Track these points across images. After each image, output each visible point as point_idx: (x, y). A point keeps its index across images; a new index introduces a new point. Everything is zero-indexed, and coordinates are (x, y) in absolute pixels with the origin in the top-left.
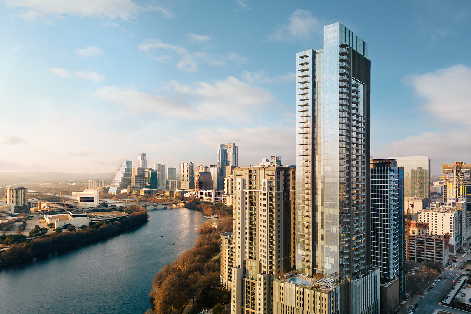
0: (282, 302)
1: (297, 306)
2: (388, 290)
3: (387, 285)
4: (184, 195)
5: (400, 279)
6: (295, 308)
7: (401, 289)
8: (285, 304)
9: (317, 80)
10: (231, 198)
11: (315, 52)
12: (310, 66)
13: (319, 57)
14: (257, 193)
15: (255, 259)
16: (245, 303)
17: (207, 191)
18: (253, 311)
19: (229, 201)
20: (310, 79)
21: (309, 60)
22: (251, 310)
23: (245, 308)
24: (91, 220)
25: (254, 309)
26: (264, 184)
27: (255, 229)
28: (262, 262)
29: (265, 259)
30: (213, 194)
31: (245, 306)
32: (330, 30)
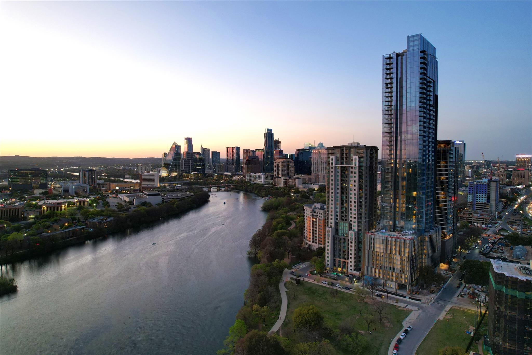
0: (372, 249)
1: (385, 251)
2: (446, 243)
3: (446, 239)
4: (233, 178)
5: (453, 236)
6: (384, 254)
7: (453, 245)
8: (376, 250)
9: (399, 76)
10: (282, 181)
11: (398, 55)
12: (394, 66)
13: (402, 59)
14: (348, 168)
15: (346, 220)
16: (337, 255)
17: (257, 174)
18: (344, 260)
19: (280, 184)
20: (394, 76)
21: (394, 60)
22: (342, 260)
23: (337, 259)
24: (164, 198)
25: (345, 259)
26: (356, 160)
27: (346, 197)
28: (352, 223)
29: (355, 220)
30: (263, 177)
31: (337, 257)
32: (412, 39)
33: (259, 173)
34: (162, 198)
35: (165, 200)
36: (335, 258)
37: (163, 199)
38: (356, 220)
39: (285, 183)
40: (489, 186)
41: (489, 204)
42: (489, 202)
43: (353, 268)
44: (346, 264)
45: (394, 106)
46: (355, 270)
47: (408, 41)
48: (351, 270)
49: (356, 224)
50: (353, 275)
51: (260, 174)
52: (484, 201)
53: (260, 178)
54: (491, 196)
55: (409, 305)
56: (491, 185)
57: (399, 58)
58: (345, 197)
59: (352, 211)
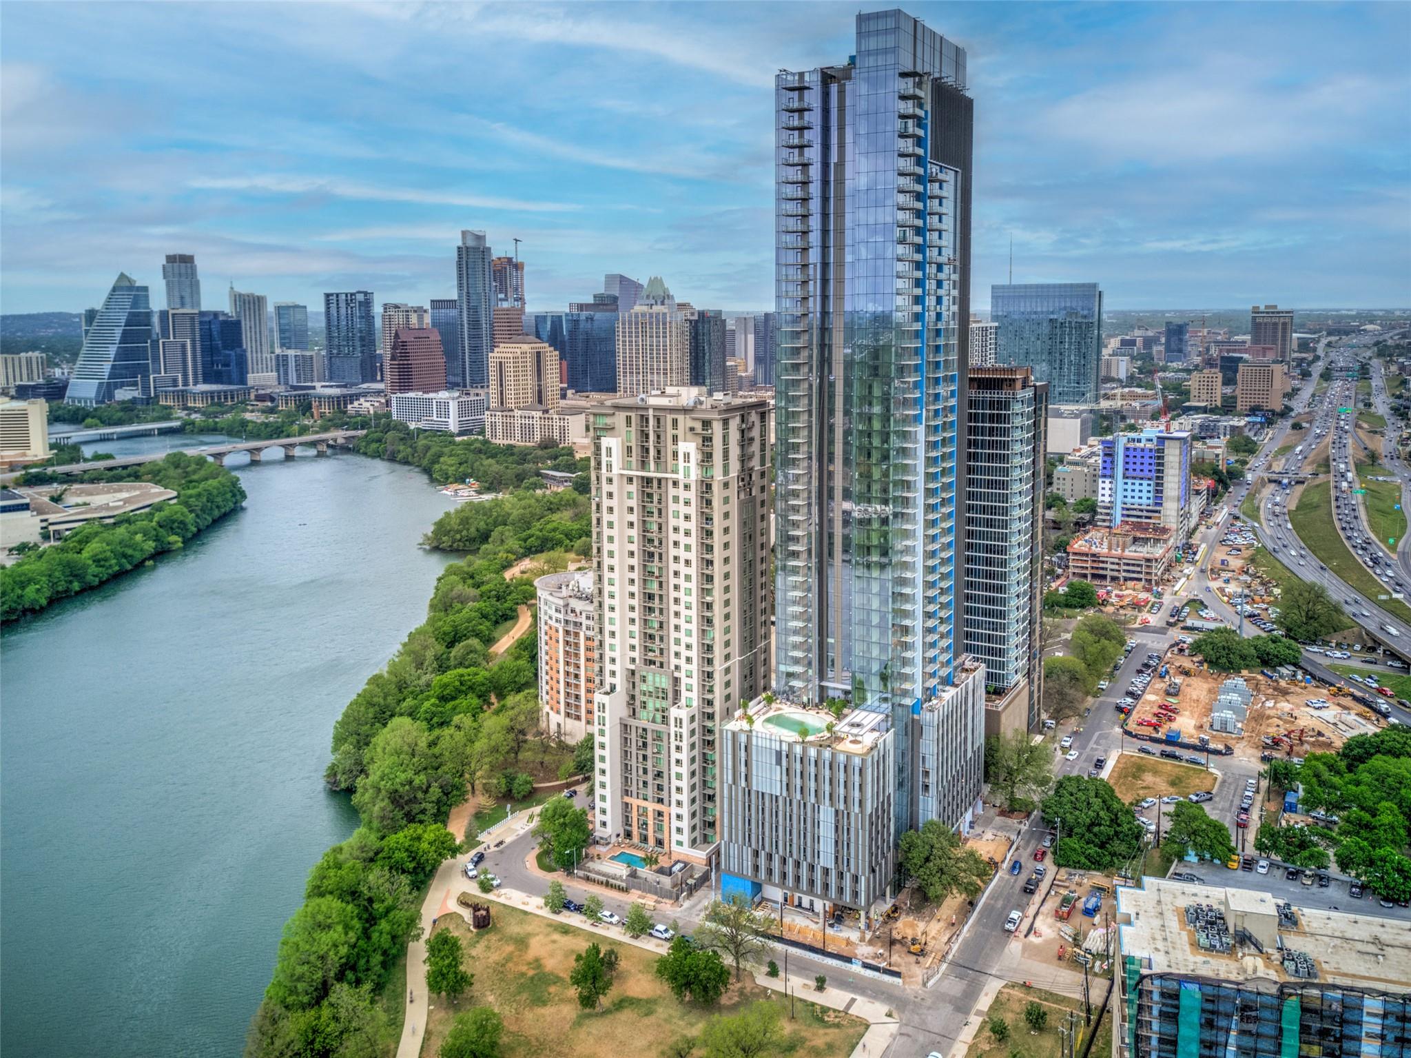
0: (743, 784)
1: (785, 794)
2: (1003, 718)
3: (1001, 704)
4: (349, 407)
5: (1031, 682)
6: (780, 800)
7: (1031, 708)
8: (754, 788)
9: (834, 158)
10: (518, 422)
11: (827, 77)
12: (814, 118)
13: (842, 92)
14: (663, 483)
15: (662, 665)
16: (634, 788)
17: (431, 395)
18: (659, 807)
19: (508, 432)
20: (814, 154)
21: (813, 99)
22: (651, 807)
23: (634, 802)
24: (46, 520)
25: (660, 801)
26: (687, 457)
27: (661, 584)
28: (682, 675)
29: (689, 667)
30: (453, 407)
31: (635, 794)
32: (873, 26)
33: (436, 391)
34: (42, 521)
35: (51, 528)
36: (627, 799)
37: (44, 524)
38: (694, 667)
39: (527, 430)
40: (1159, 455)
41: (1159, 512)
42: (1161, 504)
43: (685, 837)
44: (666, 818)
45: (815, 266)
46: (693, 842)
47: (859, 33)
48: (680, 843)
49: (694, 682)
50: (686, 864)
51: (443, 395)
52: (1144, 501)
53: (444, 408)
54: (1165, 485)
55: (859, 998)
56: (1166, 451)
57: (834, 88)
58: (655, 585)
59: (682, 635)
